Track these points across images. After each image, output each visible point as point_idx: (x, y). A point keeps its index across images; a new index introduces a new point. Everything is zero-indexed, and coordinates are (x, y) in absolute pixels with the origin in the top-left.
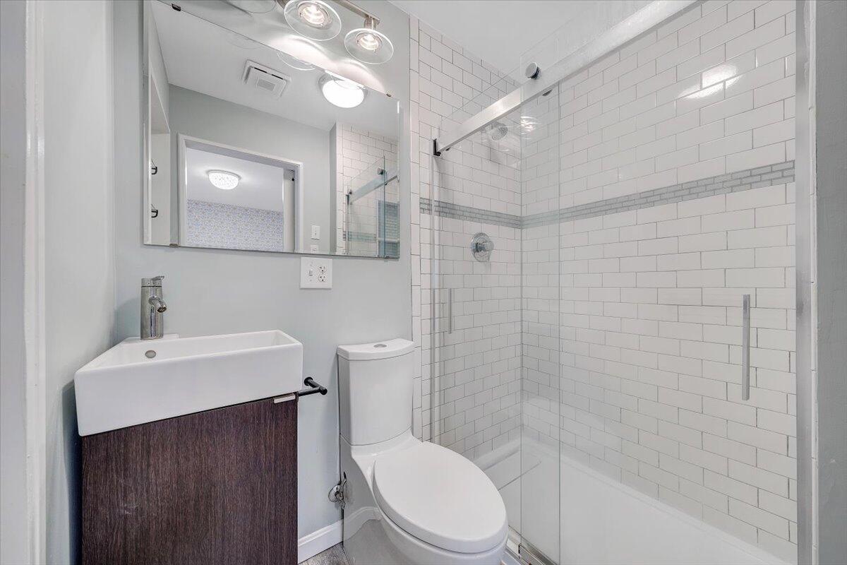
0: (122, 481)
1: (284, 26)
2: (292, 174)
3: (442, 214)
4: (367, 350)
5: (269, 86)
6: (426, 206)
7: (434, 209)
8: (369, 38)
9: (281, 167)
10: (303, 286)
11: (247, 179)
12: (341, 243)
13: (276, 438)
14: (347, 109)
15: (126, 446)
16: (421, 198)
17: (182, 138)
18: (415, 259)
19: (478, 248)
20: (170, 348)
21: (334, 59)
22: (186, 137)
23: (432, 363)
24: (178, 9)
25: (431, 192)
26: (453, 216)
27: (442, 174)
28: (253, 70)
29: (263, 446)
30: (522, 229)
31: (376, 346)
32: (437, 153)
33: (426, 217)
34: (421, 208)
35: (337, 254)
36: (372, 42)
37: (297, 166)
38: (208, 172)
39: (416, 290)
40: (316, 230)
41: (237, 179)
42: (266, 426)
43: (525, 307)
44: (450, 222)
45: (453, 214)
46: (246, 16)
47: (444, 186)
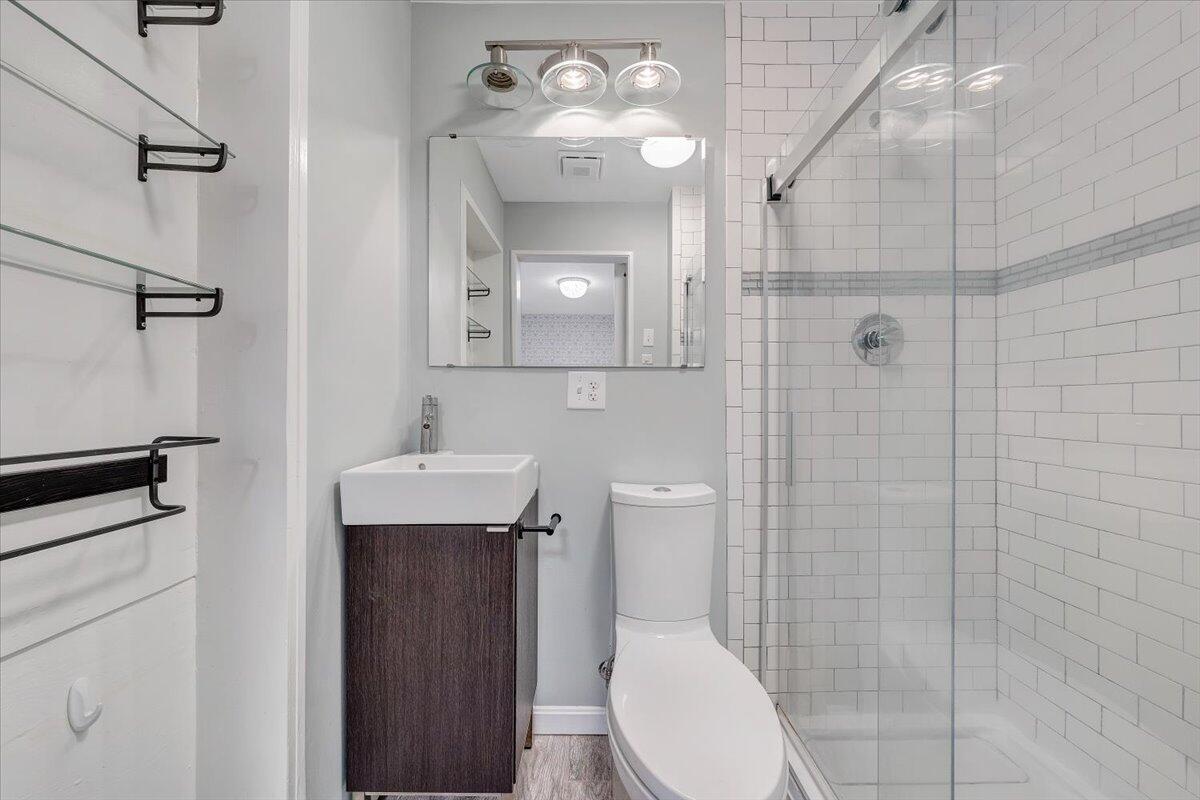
0: (370, 570)
1: (549, 106)
2: (622, 268)
3: (783, 292)
4: (644, 493)
5: (584, 172)
6: (754, 284)
7: (766, 285)
8: (647, 72)
9: (610, 262)
10: (569, 406)
11: (595, 283)
12: (678, 349)
13: (491, 571)
14: (678, 166)
15: (373, 541)
16: (744, 273)
17: (514, 253)
18: (733, 369)
19: (869, 343)
20: (438, 463)
21: (610, 118)
22: (517, 252)
23: (763, 529)
24: (454, 137)
25: (764, 261)
26: (809, 291)
27: (788, 229)
28: (565, 160)
29: (478, 576)
30: (996, 295)
31: (656, 490)
32: (774, 197)
33: (755, 301)
34: (743, 289)
35: (673, 365)
36: (652, 76)
37: (626, 258)
38: (559, 282)
39: (733, 415)
40: (649, 335)
41: (585, 285)
42: (481, 554)
43: (1002, 452)
44: (801, 304)
45: (809, 289)
46: (512, 115)
47: (790, 246)
